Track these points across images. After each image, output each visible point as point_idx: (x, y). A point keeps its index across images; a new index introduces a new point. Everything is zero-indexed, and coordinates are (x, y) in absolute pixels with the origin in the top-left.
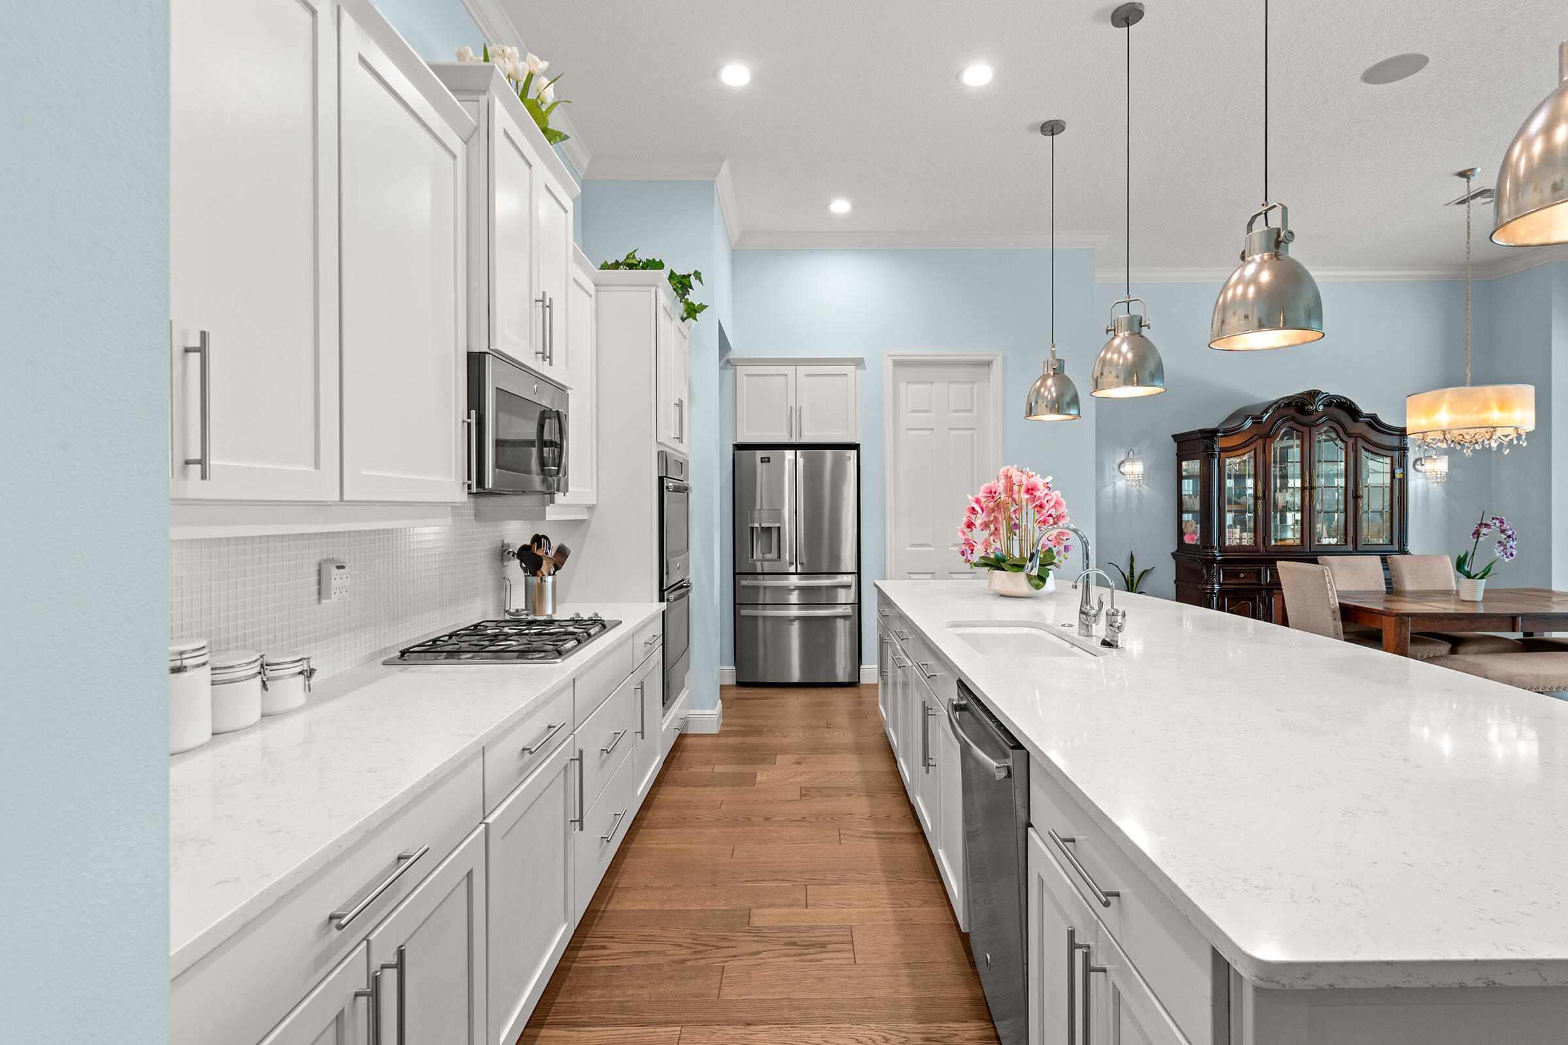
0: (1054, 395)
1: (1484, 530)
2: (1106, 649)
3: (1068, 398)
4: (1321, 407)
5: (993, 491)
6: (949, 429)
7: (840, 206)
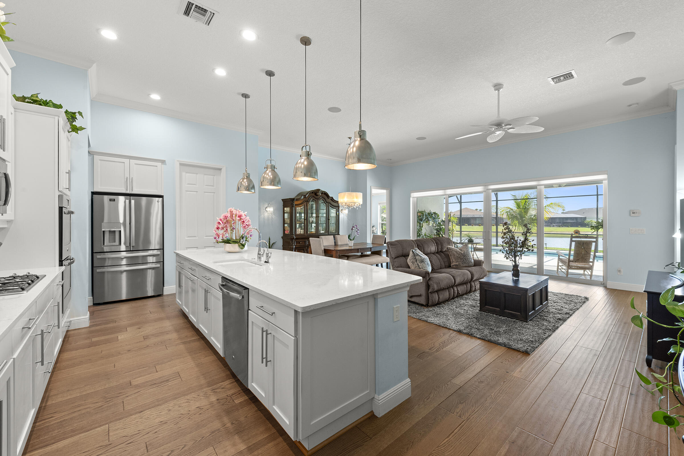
0: (247, 185)
1: (353, 228)
2: (266, 264)
3: (251, 186)
4: (320, 194)
5: (226, 216)
6: (204, 192)
7: (155, 97)
